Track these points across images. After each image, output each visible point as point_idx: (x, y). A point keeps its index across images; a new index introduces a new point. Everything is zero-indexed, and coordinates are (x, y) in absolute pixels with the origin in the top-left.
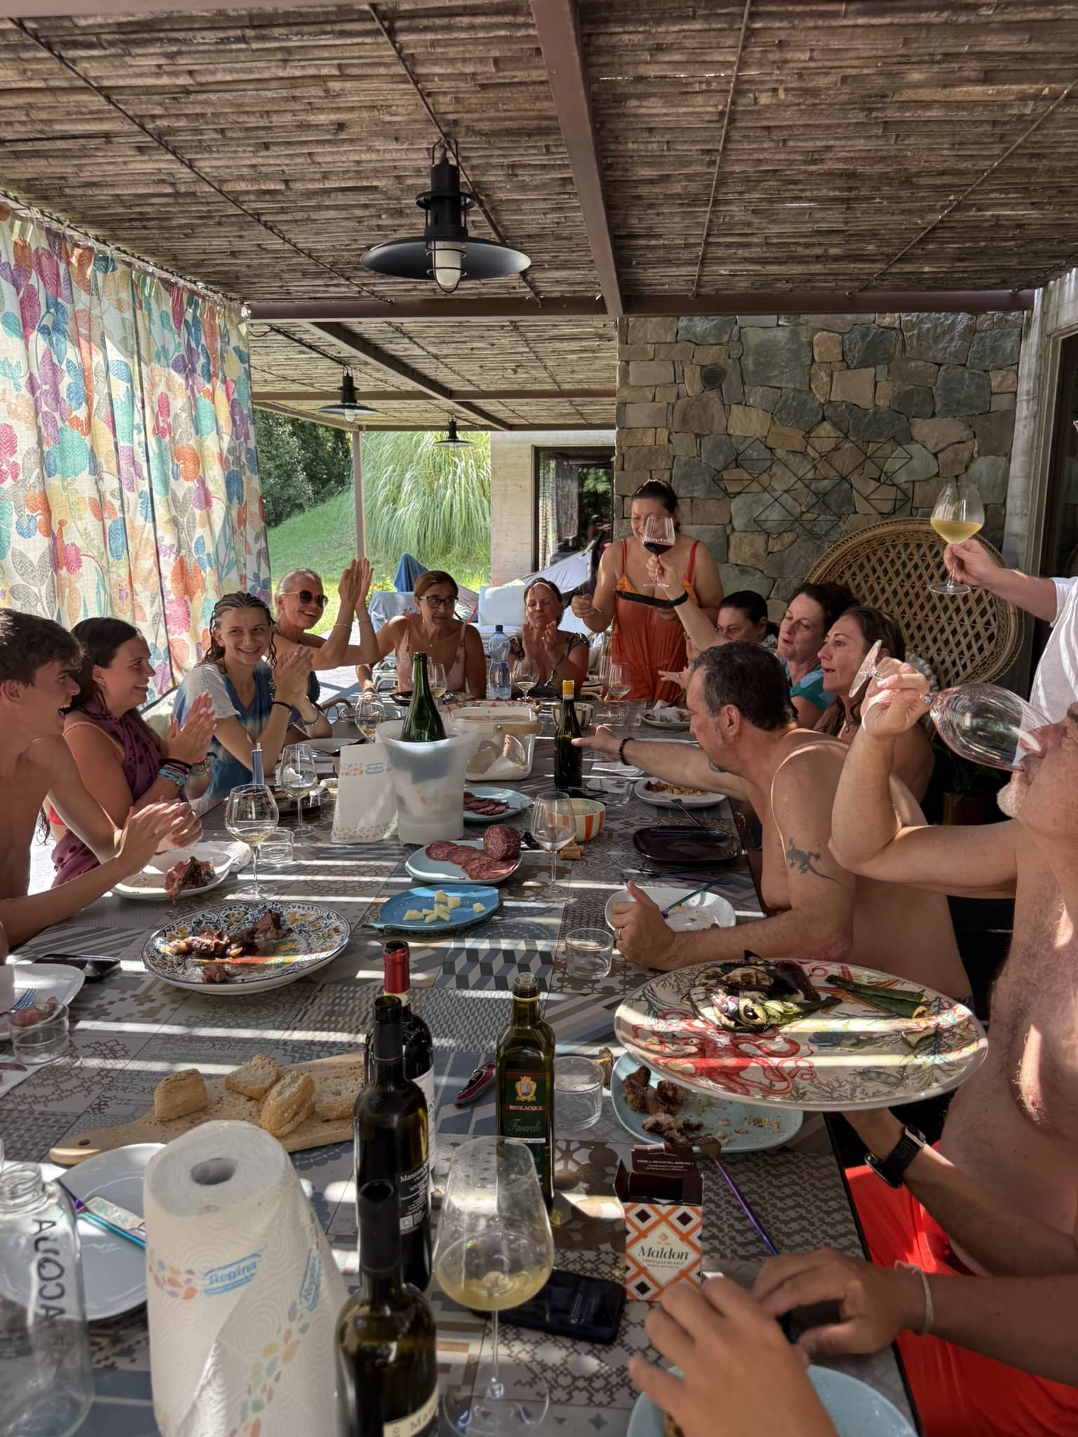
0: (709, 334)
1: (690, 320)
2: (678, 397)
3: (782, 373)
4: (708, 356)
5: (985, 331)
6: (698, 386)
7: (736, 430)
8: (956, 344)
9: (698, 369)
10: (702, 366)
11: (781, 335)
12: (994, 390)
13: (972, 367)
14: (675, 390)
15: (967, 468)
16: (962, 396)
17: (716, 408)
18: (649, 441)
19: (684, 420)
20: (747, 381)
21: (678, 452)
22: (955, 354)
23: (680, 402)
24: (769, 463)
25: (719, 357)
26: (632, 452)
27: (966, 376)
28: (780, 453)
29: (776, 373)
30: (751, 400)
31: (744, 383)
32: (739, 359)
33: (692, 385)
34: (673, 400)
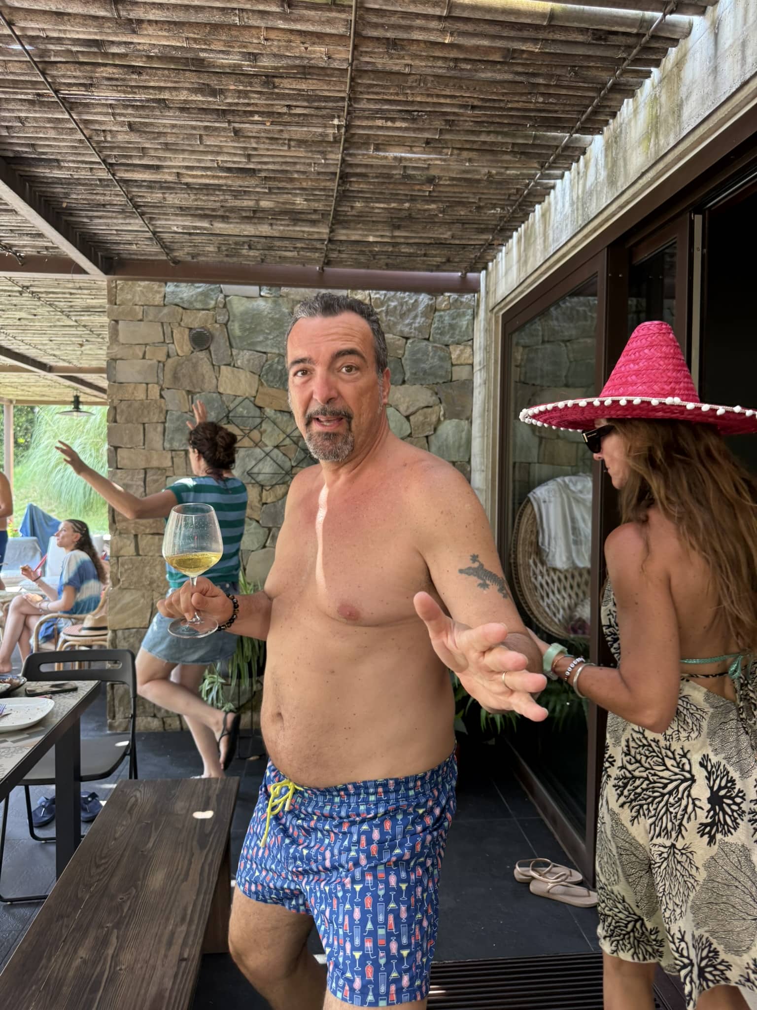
0: (196, 300)
1: (176, 286)
2: (168, 356)
3: (267, 339)
4: (196, 320)
5: (444, 310)
6: (187, 347)
7: (226, 388)
8: (420, 320)
9: (187, 331)
10: (191, 329)
11: (263, 305)
12: (454, 362)
13: (434, 342)
14: (165, 349)
15: (435, 430)
16: (426, 366)
17: (205, 368)
18: (140, 395)
19: (176, 378)
20: (234, 345)
21: (170, 407)
22: (419, 329)
23: (170, 361)
24: (258, 420)
25: (206, 321)
26: (123, 406)
27: (430, 348)
28: (269, 412)
29: (261, 338)
30: (239, 363)
31: (231, 346)
32: (226, 325)
33: (182, 345)
34: (163, 359)
